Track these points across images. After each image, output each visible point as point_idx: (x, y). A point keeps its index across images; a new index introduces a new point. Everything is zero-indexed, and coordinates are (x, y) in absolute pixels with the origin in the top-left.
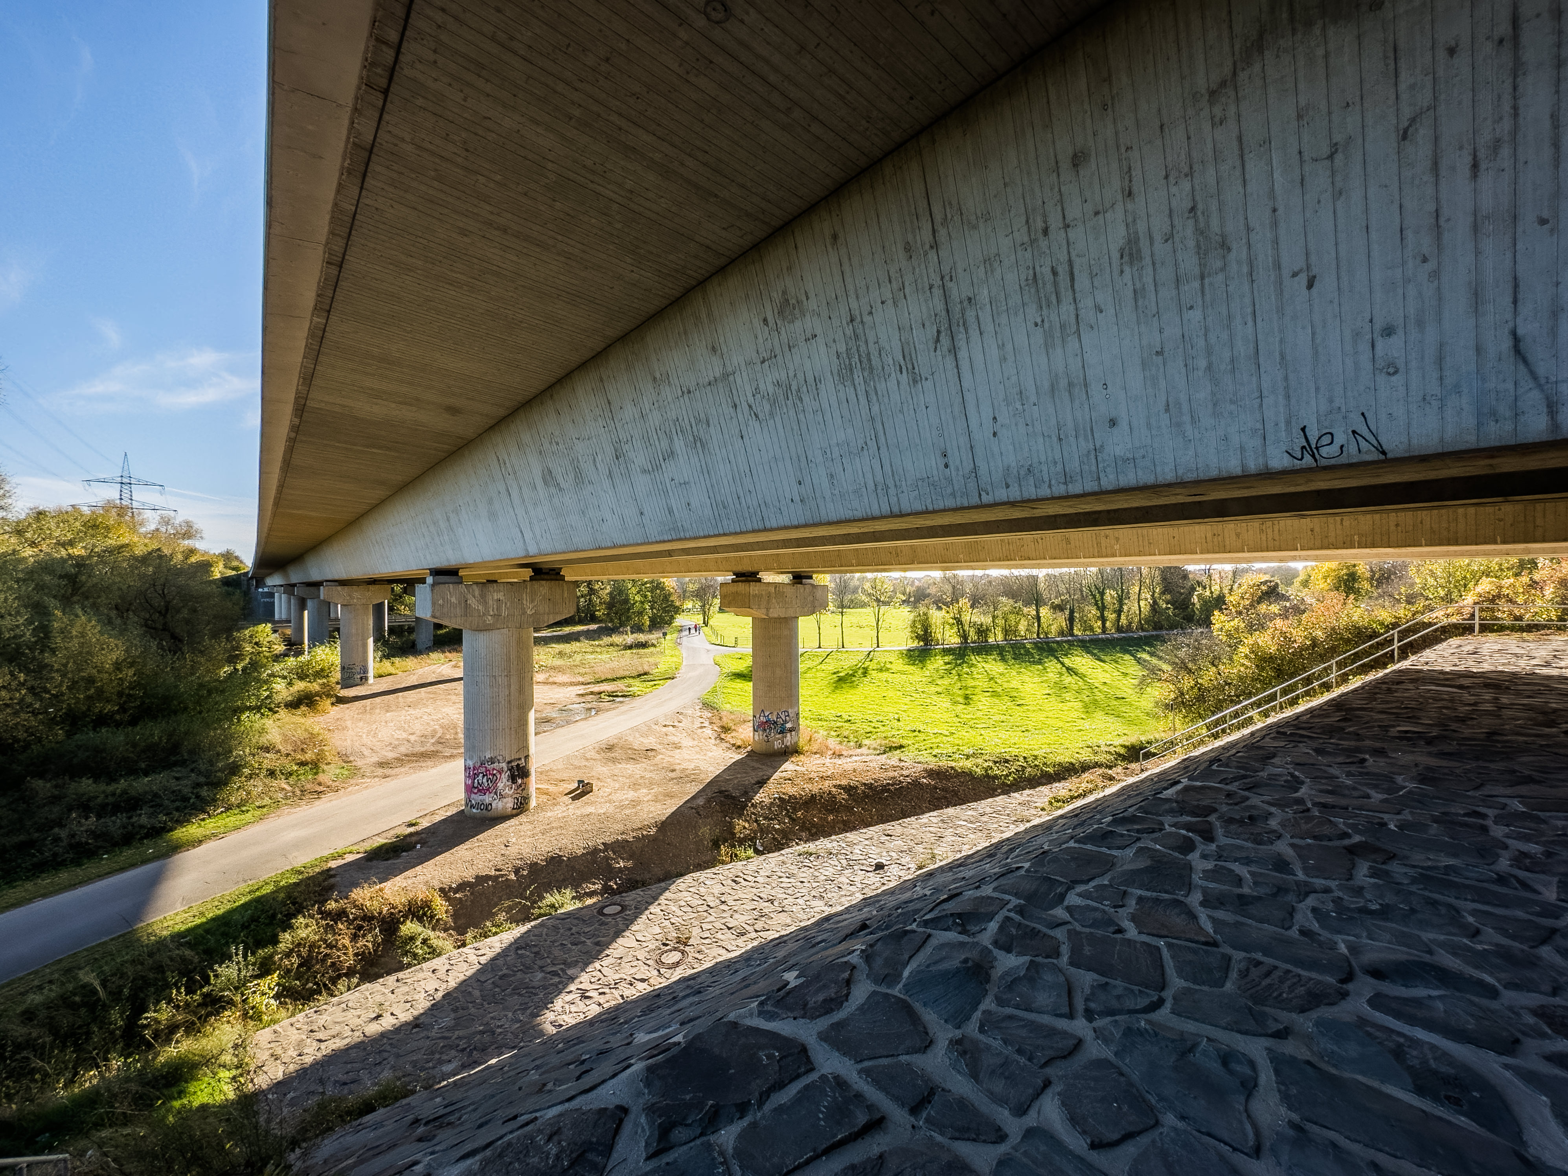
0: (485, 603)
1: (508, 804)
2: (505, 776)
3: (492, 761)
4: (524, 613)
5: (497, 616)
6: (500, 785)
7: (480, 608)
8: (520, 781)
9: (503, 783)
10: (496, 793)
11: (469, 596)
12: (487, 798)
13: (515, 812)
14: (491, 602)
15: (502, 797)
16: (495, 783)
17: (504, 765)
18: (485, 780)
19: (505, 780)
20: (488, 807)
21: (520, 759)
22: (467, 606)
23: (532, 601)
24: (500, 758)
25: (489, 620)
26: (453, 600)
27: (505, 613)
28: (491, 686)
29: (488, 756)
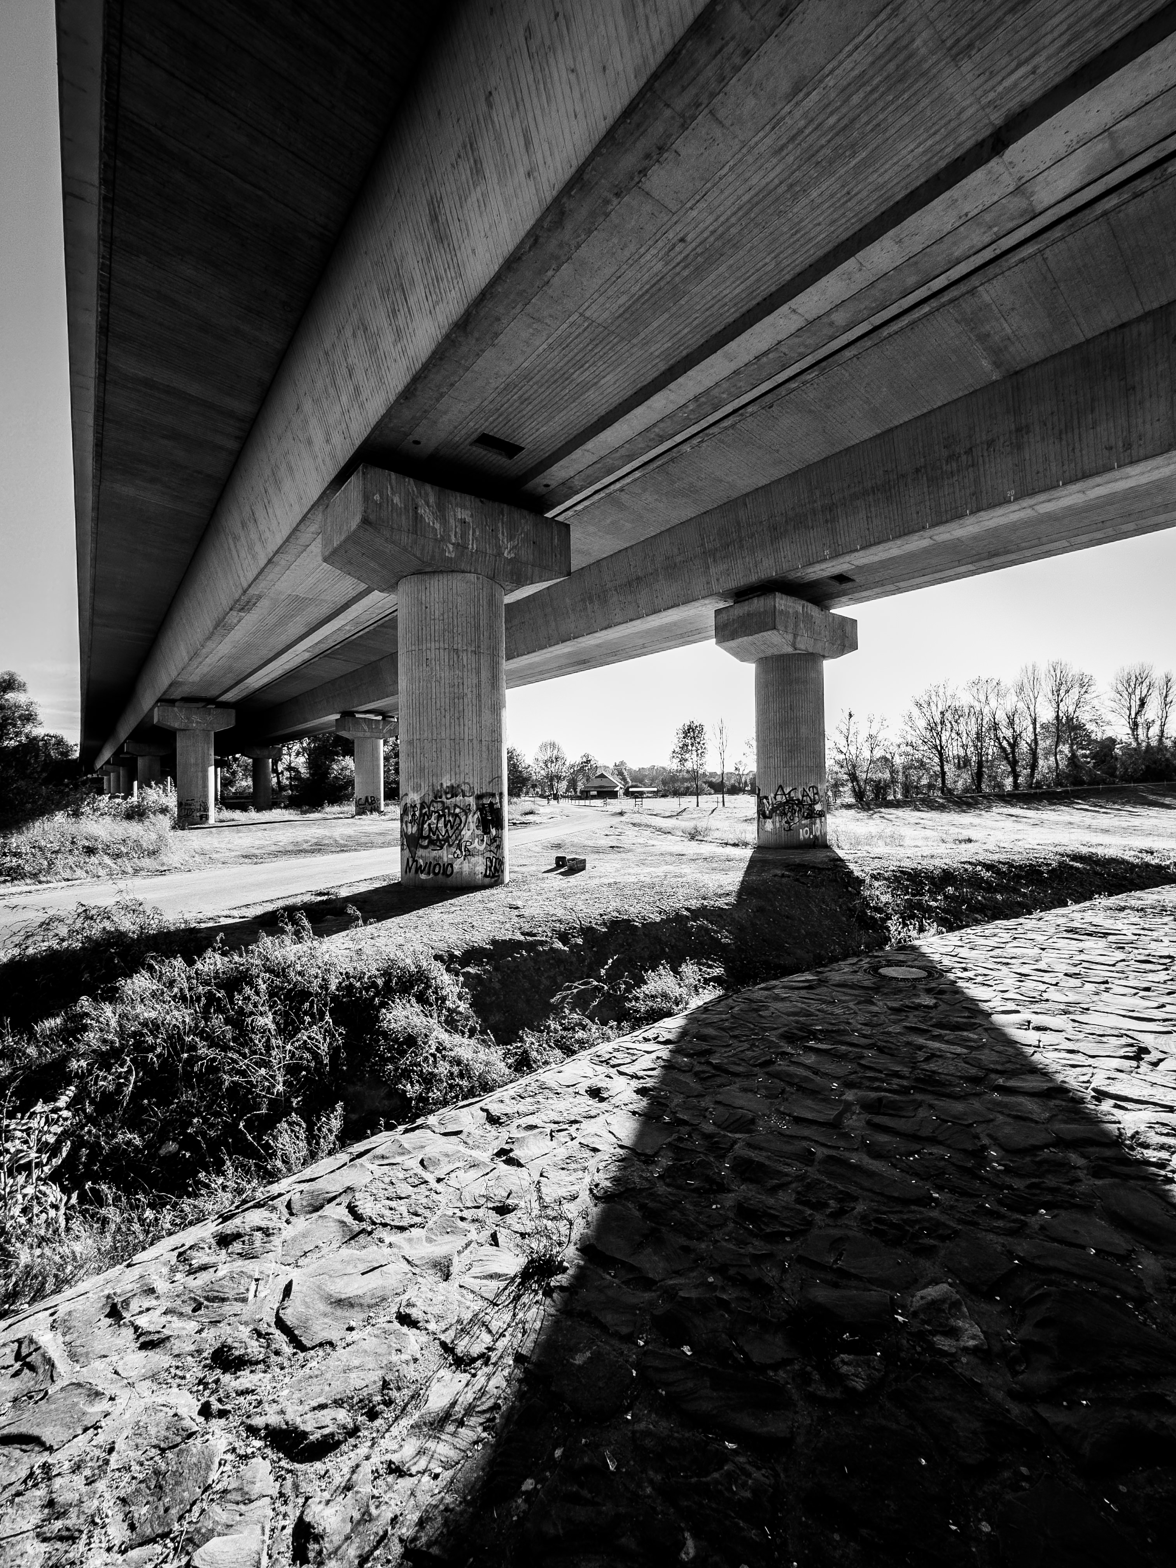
0: (444, 521)
1: (478, 866)
2: (473, 819)
3: (453, 791)
4: (500, 554)
5: (461, 547)
6: (466, 834)
7: (437, 526)
8: (494, 832)
9: (470, 830)
10: (459, 847)
11: (421, 502)
12: (445, 855)
13: (487, 880)
14: (452, 521)
15: (469, 853)
16: (458, 829)
17: (471, 800)
18: (441, 824)
19: (473, 826)
20: (446, 869)
21: (493, 795)
22: (417, 518)
23: (511, 538)
24: (465, 788)
25: (450, 552)
26: (396, 500)
27: (472, 546)
28: (451, 667)
29: (447, 783)
